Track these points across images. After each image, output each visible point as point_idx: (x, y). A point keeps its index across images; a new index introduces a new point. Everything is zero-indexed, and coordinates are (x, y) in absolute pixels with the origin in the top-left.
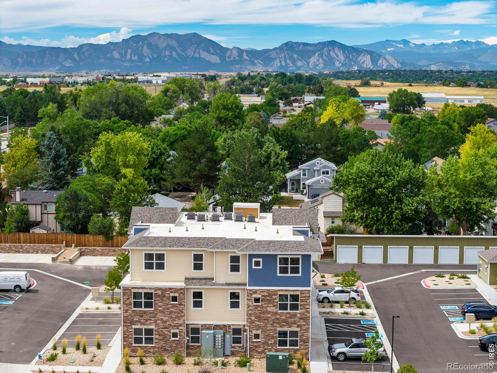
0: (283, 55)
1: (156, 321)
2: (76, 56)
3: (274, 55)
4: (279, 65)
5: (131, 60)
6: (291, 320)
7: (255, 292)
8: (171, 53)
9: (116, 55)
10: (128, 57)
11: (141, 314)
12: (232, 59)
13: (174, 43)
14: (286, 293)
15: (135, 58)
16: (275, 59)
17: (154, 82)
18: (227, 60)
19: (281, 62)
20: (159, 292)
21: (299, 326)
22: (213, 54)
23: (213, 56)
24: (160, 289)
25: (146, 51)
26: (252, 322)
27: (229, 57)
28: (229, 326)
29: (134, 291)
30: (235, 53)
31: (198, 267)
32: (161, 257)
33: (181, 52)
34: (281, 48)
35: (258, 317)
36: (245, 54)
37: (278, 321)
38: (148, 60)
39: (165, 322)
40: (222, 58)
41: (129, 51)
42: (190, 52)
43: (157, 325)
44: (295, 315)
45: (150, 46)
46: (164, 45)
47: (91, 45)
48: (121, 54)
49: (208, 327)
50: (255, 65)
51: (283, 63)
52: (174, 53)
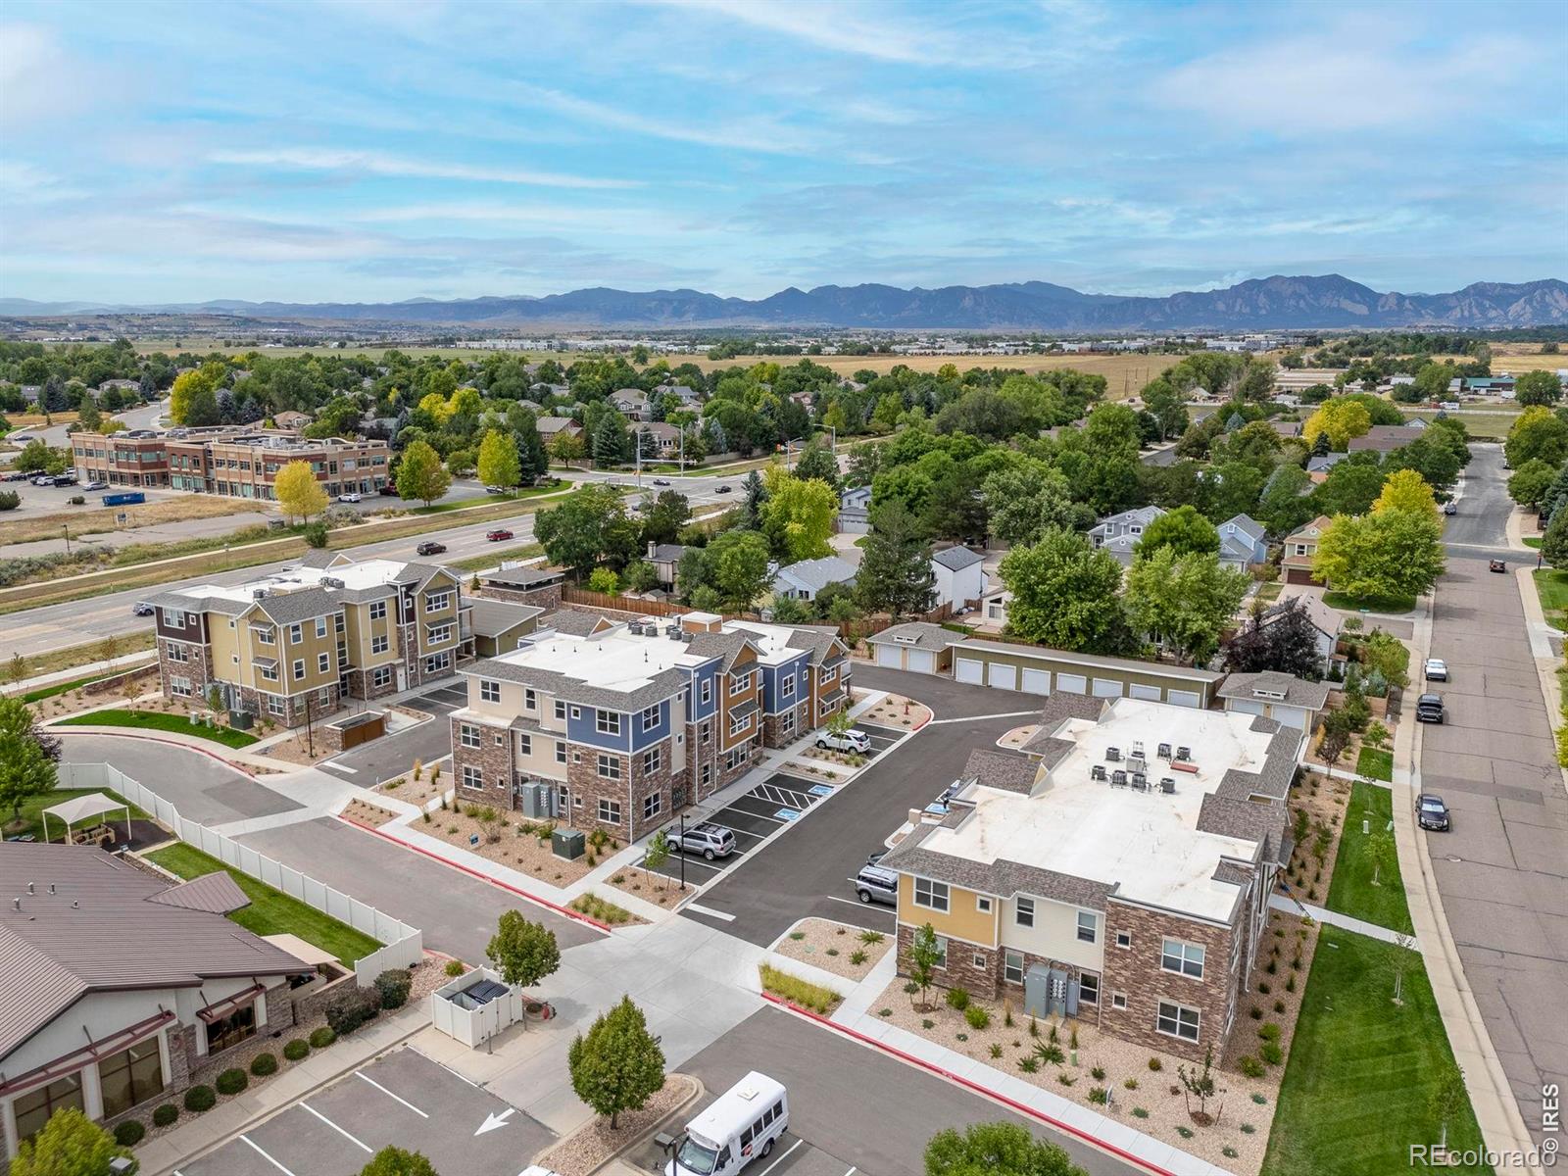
0: (1467, 301)
1: (483, 763)
2: (1168, 310)
3: (1453, 302)
4: (1459, 316)
5: (1240, 313)
6: (611, 789)
7: (575, 747)
8: (1298, 302)
9: (1221, 306)
10: (1237, 309)
11: (470, 752)
12: (1387, 308)
13: (1304, 290)
14: (605, 755)
15: (1247, 310)
16: (1451, 309)
17: (1228, 349)
18: (1379, 309)
19: (1462, 311)
20: (485, 730)
21: (620, 798)
22: (1359, 303)
23: (1359, 306)
24: (485, 726)
25: (1262, 300)
26: (573, 783)
27: (1383, 307)
28: (556, 782)
29: (462, 724)
30: (1393, 302)
31: (531, 705)
32: (496, 687)
33: (1312, 301)
34: (1465, 293)
35: (578, 778)
36: (1407, 301)
37: (598, 787)
38: (1264, 312)
39: (492, 765)
40: (1372, 307)
41: (1239, 301)
42: (1325, 302)
43: (484, 767)
44: (614, 784)
45: (1268, 294)
46: (1290, 291)
47: (1188, 295)
48: (1227, 305)
49: (534, 778)
50: (1422, 316)
51: (1466, 313)
52: (1302, 303)
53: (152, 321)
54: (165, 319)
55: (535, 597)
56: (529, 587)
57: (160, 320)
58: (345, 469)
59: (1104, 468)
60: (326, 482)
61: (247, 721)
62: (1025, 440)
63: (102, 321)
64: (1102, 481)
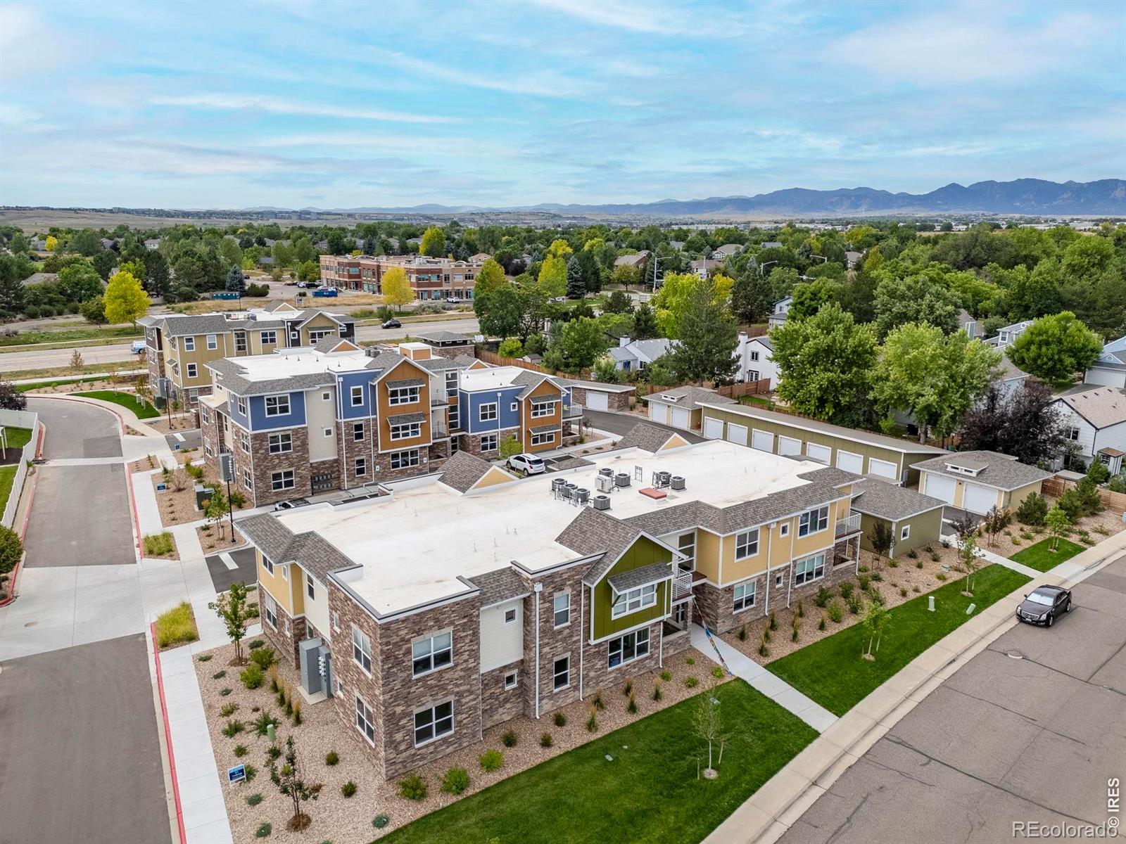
44: (247, 457)
53: (501, 217)
54: (508, 215)
55: (448, 353)
56: (444, 344)
57: (505, 216)
58: (455, 280)
59: (1024, 283)
60: (441, 288)
61: (161, 403)
62: (995, 269)
63: (473, 216)
64: (1021, 297)
